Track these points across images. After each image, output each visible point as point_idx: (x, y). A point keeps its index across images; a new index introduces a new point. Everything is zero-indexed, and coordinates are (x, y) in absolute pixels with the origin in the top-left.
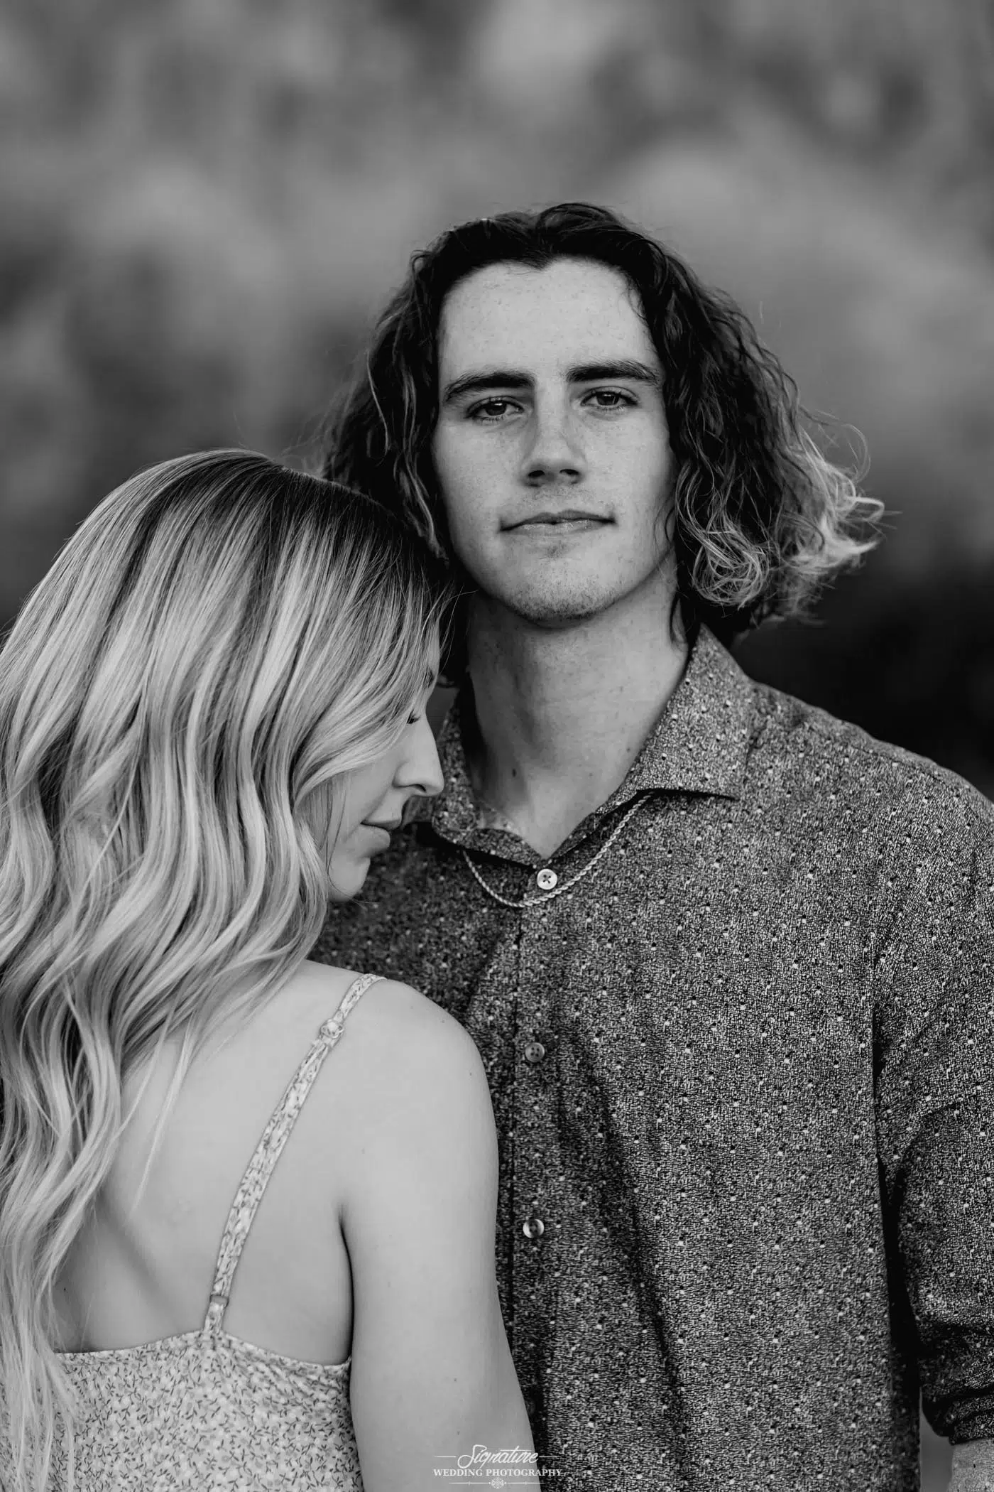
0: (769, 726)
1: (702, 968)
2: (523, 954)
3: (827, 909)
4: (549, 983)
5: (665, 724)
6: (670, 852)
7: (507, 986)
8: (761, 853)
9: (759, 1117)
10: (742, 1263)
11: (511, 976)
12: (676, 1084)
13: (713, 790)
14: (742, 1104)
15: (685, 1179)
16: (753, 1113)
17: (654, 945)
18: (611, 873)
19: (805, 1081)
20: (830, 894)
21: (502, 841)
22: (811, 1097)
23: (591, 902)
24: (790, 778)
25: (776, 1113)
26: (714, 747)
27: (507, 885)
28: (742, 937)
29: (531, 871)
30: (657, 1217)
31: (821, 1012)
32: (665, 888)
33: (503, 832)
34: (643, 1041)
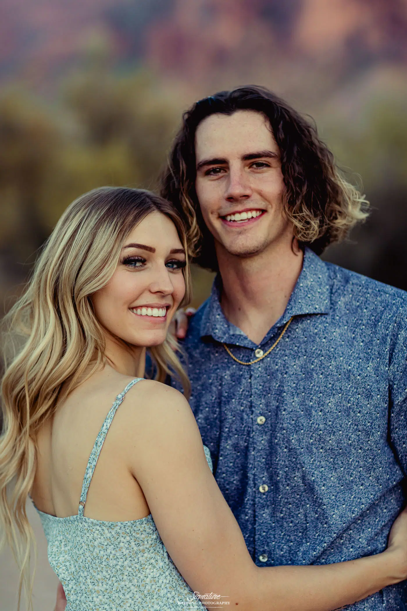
0: (336, 283)
1: (323, 381)
2: (253, 383)
3: (369, 355)
4: (264, 393)
5: (298, 288)
6: (306, 337)
7: (248, 395)
8: (341, 335)
9: (350, 437)
10: (347, 494)
11: (249, 392)
12: (317, 426)
13: (320, 312)
14: (343, 432)
15: (323, 463)
16: (348, 435)
17: (304, 374)
18: (284, 348)
19: (367, 422)
20: (369, 349)
21: (240, 339)
22: (370, 429)
23: (277, 360)
24: (347, 305)
25: (356, 435)
26: (318, 295)
27: (243, 356)
28: (337, 368)
29: (252, 350)
30: (313, 478)
31: (370, 394)
32: (306, 351)
33: (241, 335)
34: (302, 411)
